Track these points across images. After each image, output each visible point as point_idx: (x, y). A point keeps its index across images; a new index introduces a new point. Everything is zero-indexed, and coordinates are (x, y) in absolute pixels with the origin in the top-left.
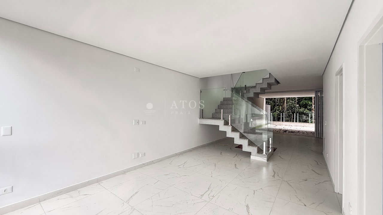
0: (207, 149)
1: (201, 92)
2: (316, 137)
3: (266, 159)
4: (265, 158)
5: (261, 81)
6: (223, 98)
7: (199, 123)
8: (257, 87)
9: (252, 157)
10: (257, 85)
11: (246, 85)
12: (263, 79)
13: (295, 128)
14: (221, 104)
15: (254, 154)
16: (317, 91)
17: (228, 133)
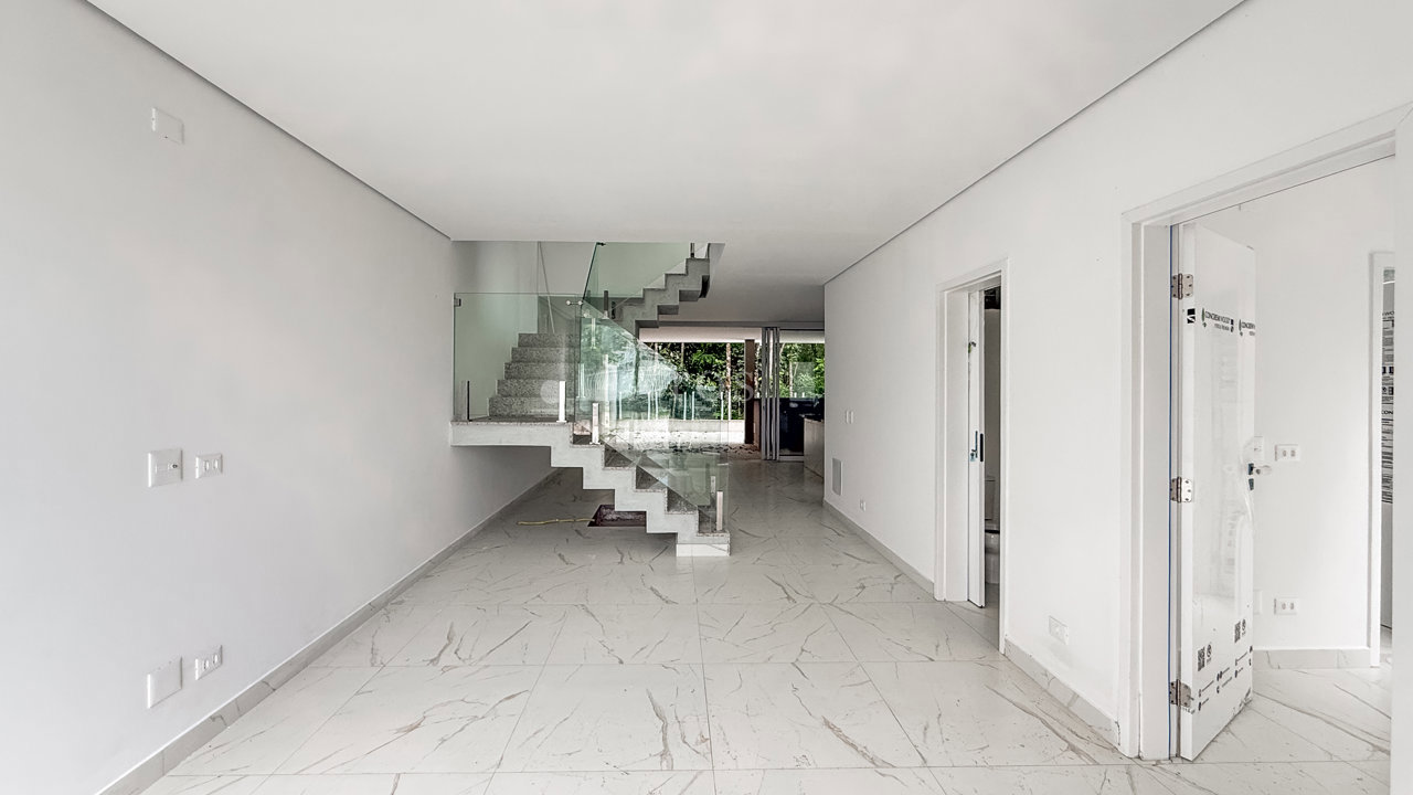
0: (489, 550)
1: (458, 303)
2: (766, 459)
3: (726, 547)
4: (721, 546)
5: (660, 282)
6: (520, 335)
7: (450, 441)
8: (649, 301)
9: (682, 551)
10: (649, 294)
11: (606, 292)
12: (667, 275)
13: (693, 436)
14: (515, 360)
15: (687, 539)
16: (766, 328)
17: (588, 472)
